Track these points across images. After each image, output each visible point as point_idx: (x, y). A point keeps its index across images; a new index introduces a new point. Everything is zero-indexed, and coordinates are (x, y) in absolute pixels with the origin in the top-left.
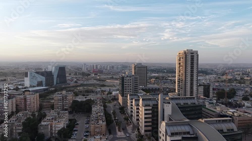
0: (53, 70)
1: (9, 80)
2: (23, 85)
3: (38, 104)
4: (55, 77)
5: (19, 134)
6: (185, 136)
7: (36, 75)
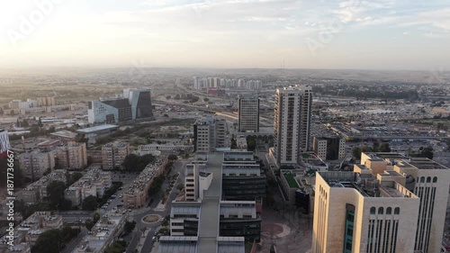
0: (131, 98)
1: (73, 109)
2: (86, 119)
3: (85, 158)
4: (134, 107)
5: (44, 198)
6: (188, 219)
7: (104, 105)
